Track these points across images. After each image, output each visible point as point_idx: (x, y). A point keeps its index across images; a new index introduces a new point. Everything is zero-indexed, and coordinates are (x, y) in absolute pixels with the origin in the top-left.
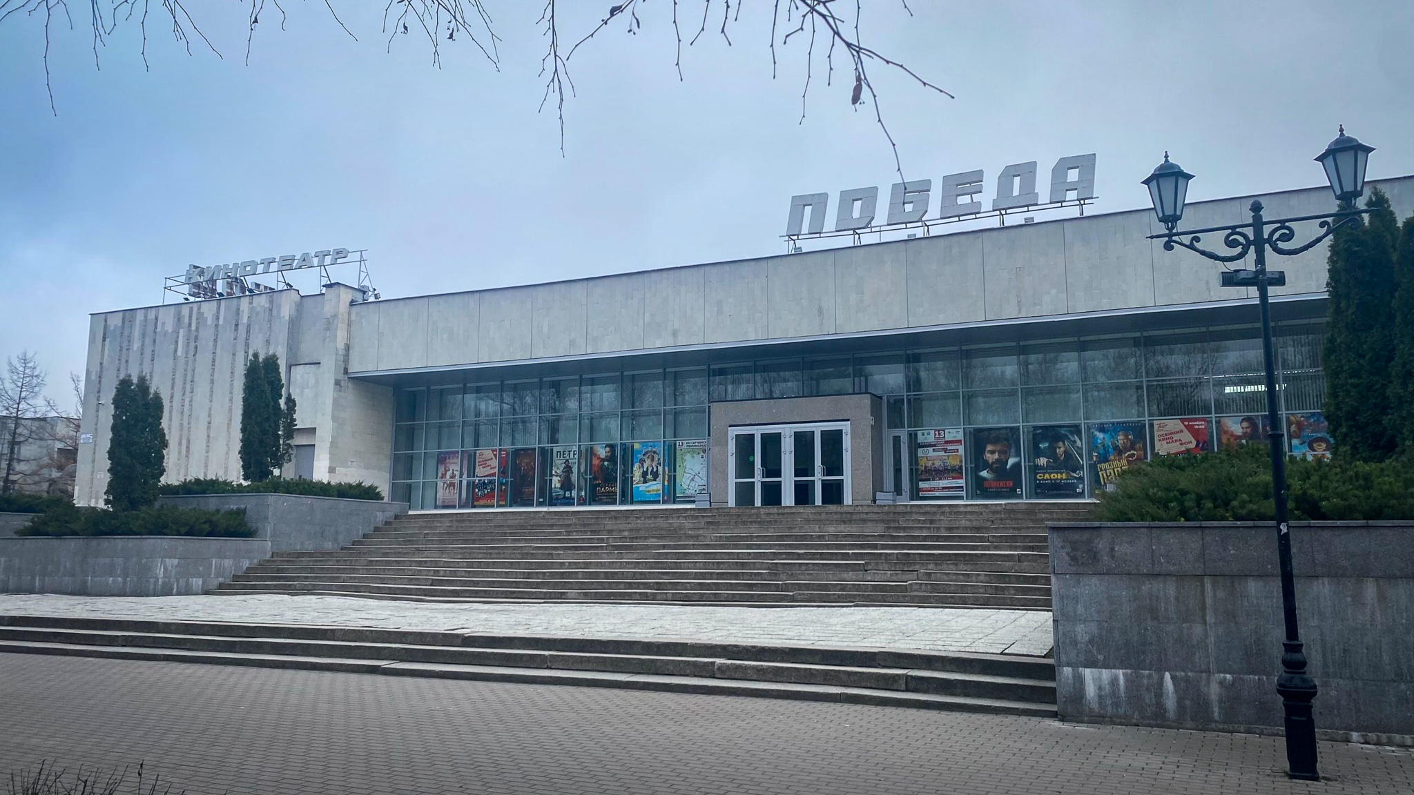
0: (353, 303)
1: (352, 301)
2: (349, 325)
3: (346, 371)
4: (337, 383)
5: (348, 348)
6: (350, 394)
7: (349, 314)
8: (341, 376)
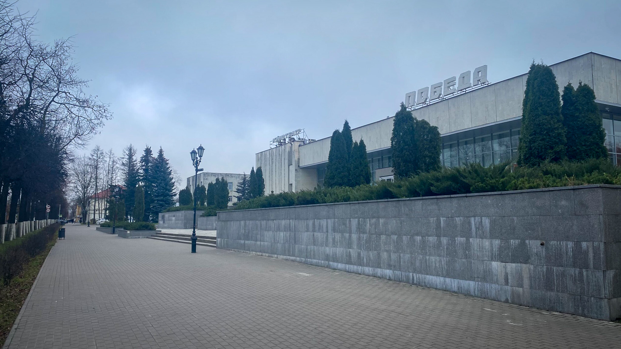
0: (300, 146)
1: (299, 145)
2: (299, 152)
3: (299, 166)
4: (296, 170)
5: (299, 159)
6: (301, 173)
7: (299, 149)
8: (297, 168)
